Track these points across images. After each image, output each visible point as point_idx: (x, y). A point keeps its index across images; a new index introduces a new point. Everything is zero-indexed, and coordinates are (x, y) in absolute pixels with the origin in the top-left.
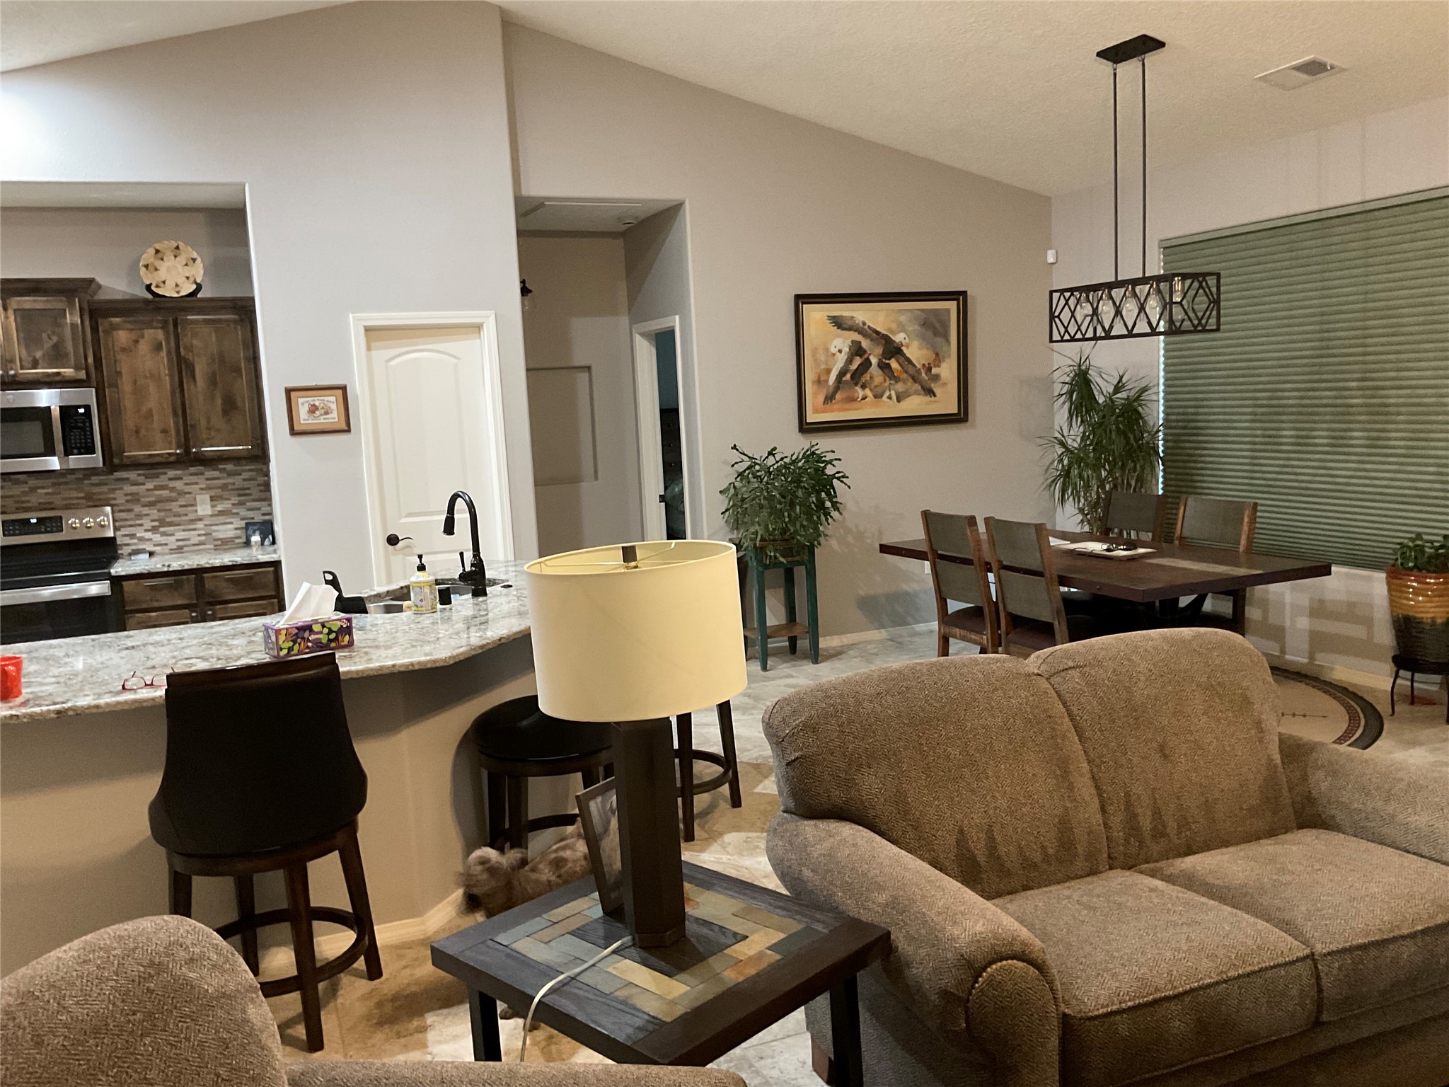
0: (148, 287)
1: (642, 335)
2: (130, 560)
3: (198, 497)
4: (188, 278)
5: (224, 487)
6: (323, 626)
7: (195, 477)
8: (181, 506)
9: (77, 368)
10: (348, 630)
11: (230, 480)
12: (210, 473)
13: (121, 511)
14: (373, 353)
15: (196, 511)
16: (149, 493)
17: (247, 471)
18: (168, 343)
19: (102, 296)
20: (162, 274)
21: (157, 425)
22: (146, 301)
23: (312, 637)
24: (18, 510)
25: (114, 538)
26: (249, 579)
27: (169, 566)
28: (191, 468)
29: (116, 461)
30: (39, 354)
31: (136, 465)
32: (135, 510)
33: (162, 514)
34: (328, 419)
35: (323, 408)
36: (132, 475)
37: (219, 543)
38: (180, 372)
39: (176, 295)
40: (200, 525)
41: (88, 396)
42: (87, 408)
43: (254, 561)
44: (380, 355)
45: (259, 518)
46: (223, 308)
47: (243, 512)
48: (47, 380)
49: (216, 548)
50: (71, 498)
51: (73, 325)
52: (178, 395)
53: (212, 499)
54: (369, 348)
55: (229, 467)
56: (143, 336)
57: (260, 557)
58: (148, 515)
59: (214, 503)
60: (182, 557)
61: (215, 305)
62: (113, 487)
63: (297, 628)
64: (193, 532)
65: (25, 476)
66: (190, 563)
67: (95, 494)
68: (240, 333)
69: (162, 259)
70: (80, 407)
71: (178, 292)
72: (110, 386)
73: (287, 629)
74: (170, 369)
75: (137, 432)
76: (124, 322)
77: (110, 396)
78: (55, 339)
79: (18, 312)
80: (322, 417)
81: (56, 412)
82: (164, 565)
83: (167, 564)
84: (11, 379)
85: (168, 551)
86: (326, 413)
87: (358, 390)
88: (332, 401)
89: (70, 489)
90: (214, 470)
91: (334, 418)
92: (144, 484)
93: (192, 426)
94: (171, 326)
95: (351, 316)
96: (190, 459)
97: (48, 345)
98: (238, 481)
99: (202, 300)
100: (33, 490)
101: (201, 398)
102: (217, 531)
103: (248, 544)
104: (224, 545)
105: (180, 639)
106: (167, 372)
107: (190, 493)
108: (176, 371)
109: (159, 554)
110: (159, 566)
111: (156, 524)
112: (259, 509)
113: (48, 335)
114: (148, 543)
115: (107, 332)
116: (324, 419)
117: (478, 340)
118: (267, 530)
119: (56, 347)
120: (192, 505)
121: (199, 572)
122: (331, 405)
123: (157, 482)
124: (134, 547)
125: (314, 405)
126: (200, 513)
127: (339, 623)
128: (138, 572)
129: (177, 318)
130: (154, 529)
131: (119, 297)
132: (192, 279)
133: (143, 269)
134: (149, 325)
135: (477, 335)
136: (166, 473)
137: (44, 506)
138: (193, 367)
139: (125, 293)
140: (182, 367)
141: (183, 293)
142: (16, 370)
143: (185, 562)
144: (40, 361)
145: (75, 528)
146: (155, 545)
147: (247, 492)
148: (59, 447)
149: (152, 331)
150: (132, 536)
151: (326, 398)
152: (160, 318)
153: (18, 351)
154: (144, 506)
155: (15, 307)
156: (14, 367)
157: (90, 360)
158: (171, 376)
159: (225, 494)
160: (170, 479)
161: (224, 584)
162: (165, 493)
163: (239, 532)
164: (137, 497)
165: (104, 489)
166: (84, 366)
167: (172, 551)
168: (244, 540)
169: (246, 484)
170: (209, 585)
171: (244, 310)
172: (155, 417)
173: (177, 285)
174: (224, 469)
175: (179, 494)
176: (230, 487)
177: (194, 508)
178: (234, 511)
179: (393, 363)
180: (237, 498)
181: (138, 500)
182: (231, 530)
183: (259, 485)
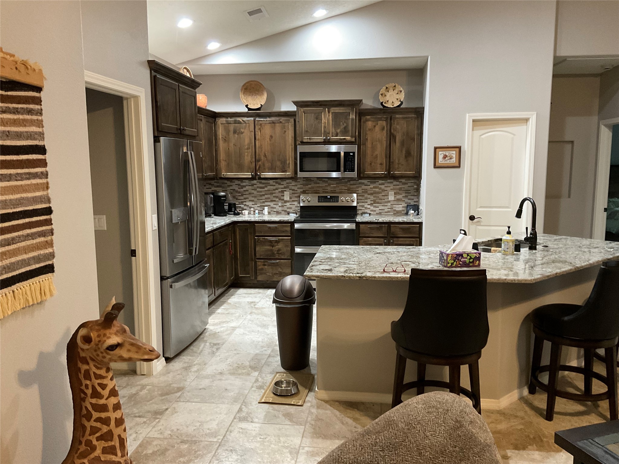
0: (382, 103)
1: (606, 126)
2: (362, 216)
3: (390, 193)
4: (397, 99)
5: (400, 189)
6: (468, 255)
7: (390, 184)
8: (383, 196)
9: (352, 137)
10: (479, 259)
11: (403, 186)
12: (395, 183)
13: (360, 196)
14: (474, 132)
15: (388, 198)
16: (371, 189)
17: (411, 182)
18: (387, 127)
19: (363, 107)
20: (387, 98)
21: (379, 161)
22: (380, 109)
23: (462, 260)
24: (324, 192)
25: (356, 207)
26: (409, 229)
27: (378, 220)
28: (388, 180)
29: (362, 175)
30: (338, 131)
31: (369, 177)
32: (365, 196)
33: (375, 198)
34: (451, 161)
35: (449, 156)
36: (365, 181)
37: (395, 212)
38: (390, 139)
39: (392, 107)
40: (389, 204)
41: (354, 148)
42: (354, 153)
43: (412, 221)
44: (478, 133)
45: (412, 203)
46: (411, 112)
47: (407, 200)
48: (340, 141)
49: (394, 214)
50: (342, 189)
51: (352, 119)
52: (388, 149)
53: (395, 194)
54: (473, 130)
55: (403, 181)
56: (378, 124)
57: (414, 220)
58: (370, 198)
59: (396, 195)
60: (382, 217)
61: (408, 110)
62: (358, 186)
63: (456, 255)
64: (386, 207)
65: (327, 179)
66: (386, 219)
67: (351, 188)
68: (416, 122)
69: (388, 91)
70: (351, 153)
71: (393, 105)
72: (362, 145)
73: (452, 254)
74: (387, 138)
75: (371, 164)
76: (371, 118)
77: (362, 148)
78: (345, 124)
79: (333, 114)
80: (448, 160)
81: (342, 154)
82: (376, 219)
83: (377, 219)
84: (328, 140)
85: (375, 214)
86: (451, 159)
87: (466, 148)
88: (454, 153)
89: (342, 186)
90: (397, 182)
91: (454, 161)
92: (369, 186)
93: (392, 162)
94: (389, 120)
95: (467, 115)
96: (390, 176)
97: (342, 127)
98: (406, 186)
99: (403, 109)
100: (329, 185)
101: (397, 152)
102: (395, 207)
103: (407, 214)
104: (397, 213)
105: (398, 252)
106: (385, 139)
107: (387, 190)
108: (389, 139)
109: (372, 215)
110: (374, 219)
111: (373, 202)
112: (413, 199)
113: (343, 123)
114: (368, 209)
115: (364, 122)
116: (449, 161)
117: (526, 126)
118: (416, 208)
119: (345, 128)
120: (387, 196)
121: (389, 223)
122: (453, 155)
123: (375, 185)
124: (363, 211)
125: (446, 155)
126: (389, 199)
127: (475, 255)
128: (366, 221)
129: (391, 116)
130: (371, 204)
131: (369, 107)
132: (399, 100)
133: (380, 96)
134: (380, 119)
135: (526, 124)
136: (378, 182)
137: (333, 192)
138: (396, 138)
139: (371, 106)
140: (391, 137)
141: (395, 106)
142: (330, 137)
143: (384, 219)
144: (339, 134)
145: (343, 201)
146: (371, 211)
147: (409, 192)
148: (342, 169)
149: (381, 122)
150: (363, 206)
151: (451, 152)
152: (385, 117)
153: (332, 130)
154: (368, 195)
155: (332, 111)
156: (329, 135)
157: (357, 134)
158: (386, 141)
159: (400, 192)
160: (380, 184)
161: (398, 230)
162: (377, 190)
163: (404, 208)
164: (367, 191)
165: (355, 186)
166: (354, 136)
167: (377, 214)
168: (405, 212)
169: (409, 188)
170: (393, 229)
171: (419, 113)
172: (378, 158)
173: (393, 102)
174: (401, 181)
175: (382, 191)
176: (403, 189)
177: (387, 197)
178: (403, 199)
179: (482, 137)
180: (405, 194)
181: (367, 192)
182: (400, 207)
183: (414, 189)
